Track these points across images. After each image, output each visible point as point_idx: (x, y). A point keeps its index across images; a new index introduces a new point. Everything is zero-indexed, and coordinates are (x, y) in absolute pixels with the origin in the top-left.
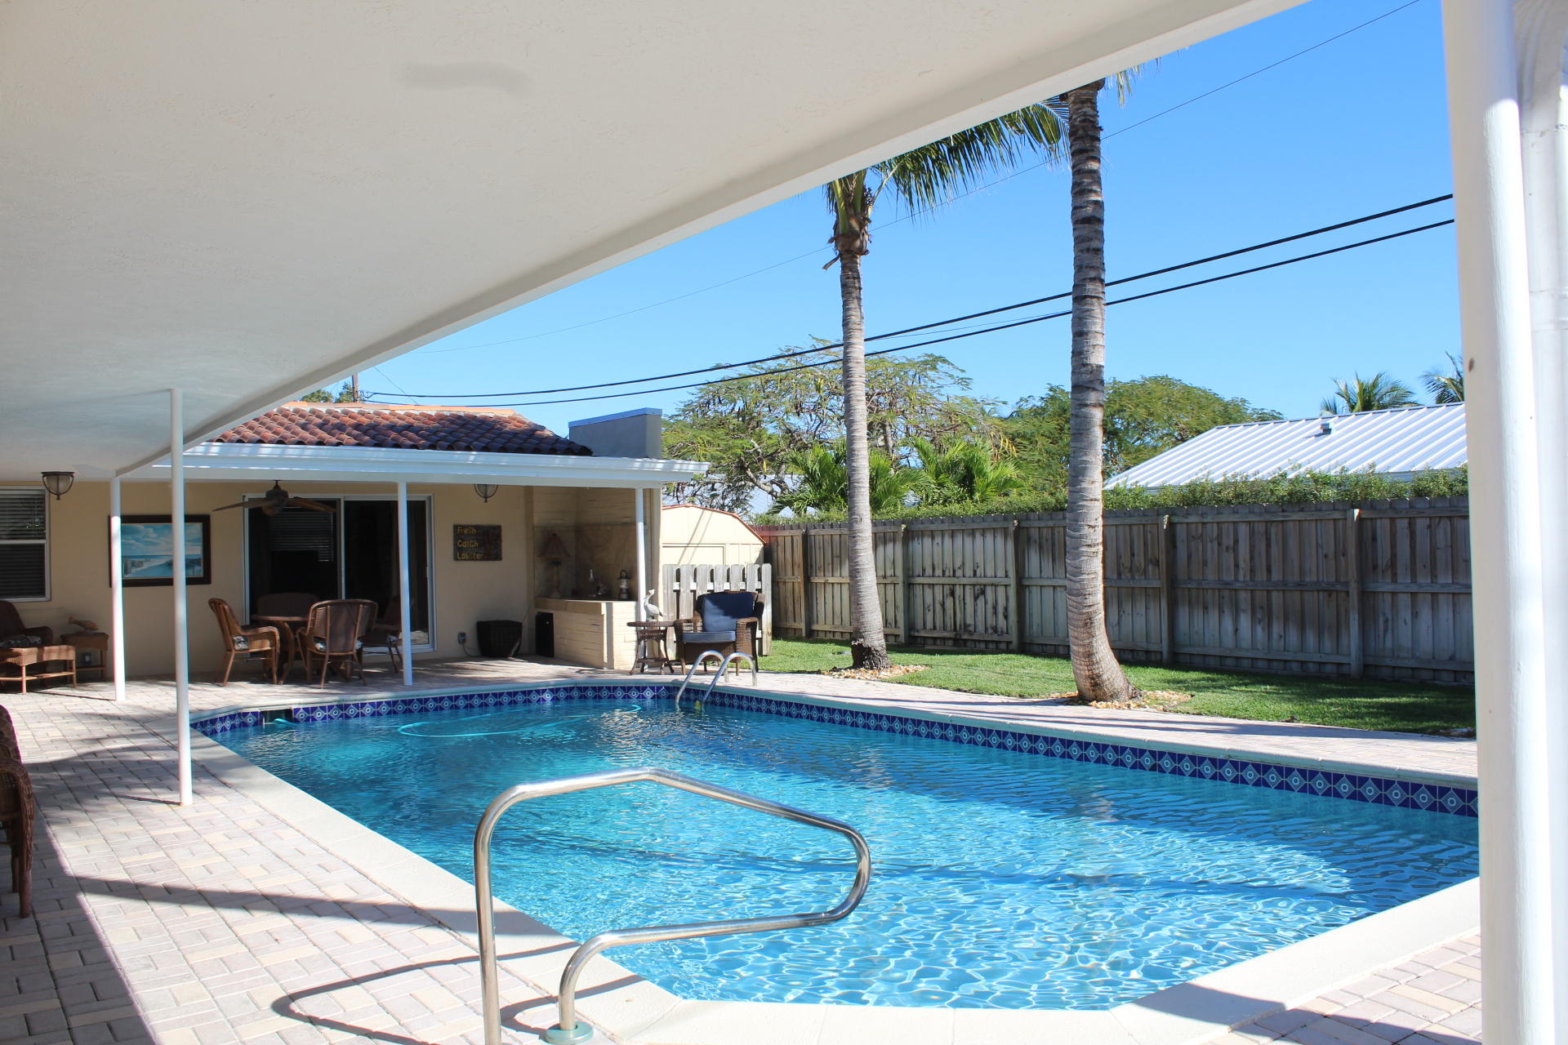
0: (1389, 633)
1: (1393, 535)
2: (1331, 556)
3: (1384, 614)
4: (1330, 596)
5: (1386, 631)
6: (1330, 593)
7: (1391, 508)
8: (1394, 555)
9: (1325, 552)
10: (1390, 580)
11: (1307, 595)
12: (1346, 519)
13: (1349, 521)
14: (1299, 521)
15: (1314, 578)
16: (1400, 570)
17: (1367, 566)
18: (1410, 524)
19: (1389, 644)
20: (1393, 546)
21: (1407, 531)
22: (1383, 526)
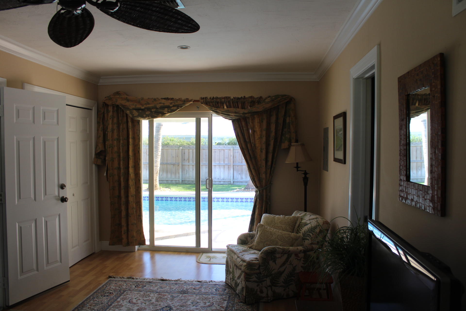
0: (187, 174)
1: (189, 153)
2: (174, 157)
3: (186, 170)
4: (174, 166)
5: (187, 173)
6: (174, 165)
7: (188, 147)
8: (189, 157)
9: (173, 156)
10: (188, 162)
11: (168, 166)
12: (179, 149)
13: (180, 149)
14: (167, 149)
15: (170, 162)
16: (190, 161)
17: (183, 160)
18: (192, 151)
19: (187, 176)
20: (189, 155)
21: (192, 152)
22: (186, 151)
